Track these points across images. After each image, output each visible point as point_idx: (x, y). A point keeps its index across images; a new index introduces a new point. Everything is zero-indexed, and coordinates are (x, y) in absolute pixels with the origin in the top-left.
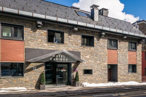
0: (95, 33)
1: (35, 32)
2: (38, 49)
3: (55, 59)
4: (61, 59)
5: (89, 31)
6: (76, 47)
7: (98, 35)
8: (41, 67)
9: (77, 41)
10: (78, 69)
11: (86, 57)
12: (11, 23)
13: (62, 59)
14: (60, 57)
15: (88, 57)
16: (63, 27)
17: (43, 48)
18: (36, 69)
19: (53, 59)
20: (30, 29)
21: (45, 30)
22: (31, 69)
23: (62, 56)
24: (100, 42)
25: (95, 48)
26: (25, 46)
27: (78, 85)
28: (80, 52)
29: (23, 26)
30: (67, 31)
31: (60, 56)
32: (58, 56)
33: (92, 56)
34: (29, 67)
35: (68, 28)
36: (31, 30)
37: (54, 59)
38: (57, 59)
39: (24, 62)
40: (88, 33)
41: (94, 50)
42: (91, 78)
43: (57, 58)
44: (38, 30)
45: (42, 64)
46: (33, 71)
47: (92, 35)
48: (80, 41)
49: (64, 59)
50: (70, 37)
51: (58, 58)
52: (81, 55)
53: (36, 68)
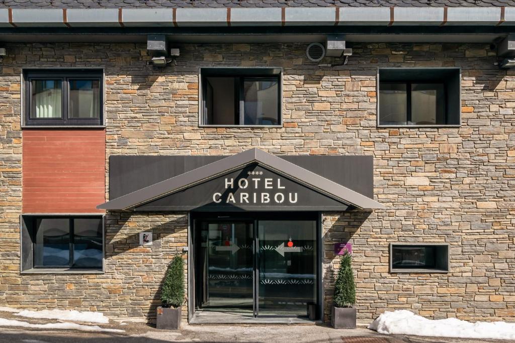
0: (468, 53)
1: (149, 86)
2: (161, 158)
3: (237, 199)
4: (265, 198)
5: (426, 48)
6: (350, 134)
7: (483, 59)
8: (173, 231)
9: (355, 106)
10: (355, 242)
11: (410, 181)
12: (58, 67)
13: (272, 197)
14: (261, 189)
15: (420, 180)
16: (276, 46)
17: (182, 153)
18: (154, 239)
19: (225, 196)
20: (129, 79)
21: (191, 72)
22: (132, 242)
23: (267, 183)
24: (501, 96)
25: (465, 130)
26: (108, 150)
27: (348, 321)
28: (371, 157)
29: (100, 72)
30: (300, 61)
31: (261, 184)
32: (252, 184)
33: (447, 175)
34: (126, 232)
35: (301, 47)
36: (133, 82)
37: (232, 199)
38: (244, 197)
39: (104, 214)
40: (417, 56)
41: (460, 139)
42: (442, 290)
43: (244, 191)
44: (161, 79)
45: (177, 222)
46: (138, 249)
47: (445, 63)
48: (372, 105)
49: (279, 198)
50: (312, 88)
51: (250, 190)
52: (376, 171)
53: (150, 235)
